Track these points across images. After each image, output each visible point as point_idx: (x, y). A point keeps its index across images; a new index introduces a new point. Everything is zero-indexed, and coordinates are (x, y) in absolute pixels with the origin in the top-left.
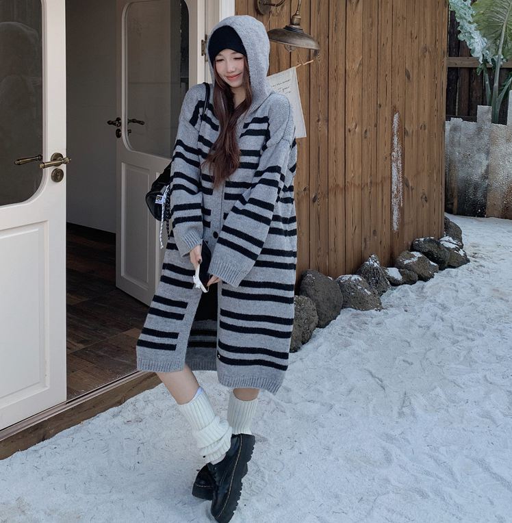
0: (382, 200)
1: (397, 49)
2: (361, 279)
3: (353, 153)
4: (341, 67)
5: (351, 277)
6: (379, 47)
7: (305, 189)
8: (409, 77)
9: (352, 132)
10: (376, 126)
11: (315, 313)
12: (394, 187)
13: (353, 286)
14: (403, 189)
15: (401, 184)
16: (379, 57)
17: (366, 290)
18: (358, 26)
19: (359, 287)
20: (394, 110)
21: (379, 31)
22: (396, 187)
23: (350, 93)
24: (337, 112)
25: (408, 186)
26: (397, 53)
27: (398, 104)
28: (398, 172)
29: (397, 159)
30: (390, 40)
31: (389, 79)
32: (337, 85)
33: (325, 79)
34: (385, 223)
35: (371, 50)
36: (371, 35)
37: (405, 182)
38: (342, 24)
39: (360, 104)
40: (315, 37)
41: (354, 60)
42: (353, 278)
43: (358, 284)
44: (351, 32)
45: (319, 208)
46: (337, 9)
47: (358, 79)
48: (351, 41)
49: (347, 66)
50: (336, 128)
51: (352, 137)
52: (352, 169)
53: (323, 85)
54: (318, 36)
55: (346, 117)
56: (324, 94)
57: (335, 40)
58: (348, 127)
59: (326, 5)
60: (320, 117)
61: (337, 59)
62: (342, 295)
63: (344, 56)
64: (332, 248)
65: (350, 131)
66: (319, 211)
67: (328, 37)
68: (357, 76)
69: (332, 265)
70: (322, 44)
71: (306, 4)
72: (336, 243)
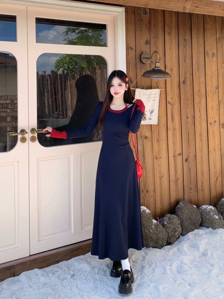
2: (213, 209)
3: (214, 136)
4: (203, 90)
5: (207, 207)
7: (179, 154)
9: (213, 125)
11: (180, 226)
13: (208, 213)
17: (215, 216)
18: (215, 68)
19: (212, 213)
23: (210, 104)
24: (200, 113)
32: (200, 99)
33: (191, 96)
38: (203, 67)
39: (217, 109)
40: (183, 75)
41: (212, 86)
42: (209, 208)
43: (211, 212)
44: (209, 71)
45: (190, 165)
46: (198, 60)
47: (216, 96)
48: (209, 77)
49: (207, 89)
50: (200, 122)
51: (213, 127)
52: (213, 145)
53: (190, 99)
54: (185, 74)
55: (208, 116)
56: (191, 104)
57: (198, 76)
58: (210, 122)
59: (191, 57)
60: (189, 116)
61: (199, 85)
62: (200, 217)
63: (204, 83)
64: (200, 189)
65: (211, 124)
66: (190, 167)
67: (192, 74)
68: (215, 95)
69: (201, 199)
70: (188, 78)
71: (176, 57)
72: (203, 186)
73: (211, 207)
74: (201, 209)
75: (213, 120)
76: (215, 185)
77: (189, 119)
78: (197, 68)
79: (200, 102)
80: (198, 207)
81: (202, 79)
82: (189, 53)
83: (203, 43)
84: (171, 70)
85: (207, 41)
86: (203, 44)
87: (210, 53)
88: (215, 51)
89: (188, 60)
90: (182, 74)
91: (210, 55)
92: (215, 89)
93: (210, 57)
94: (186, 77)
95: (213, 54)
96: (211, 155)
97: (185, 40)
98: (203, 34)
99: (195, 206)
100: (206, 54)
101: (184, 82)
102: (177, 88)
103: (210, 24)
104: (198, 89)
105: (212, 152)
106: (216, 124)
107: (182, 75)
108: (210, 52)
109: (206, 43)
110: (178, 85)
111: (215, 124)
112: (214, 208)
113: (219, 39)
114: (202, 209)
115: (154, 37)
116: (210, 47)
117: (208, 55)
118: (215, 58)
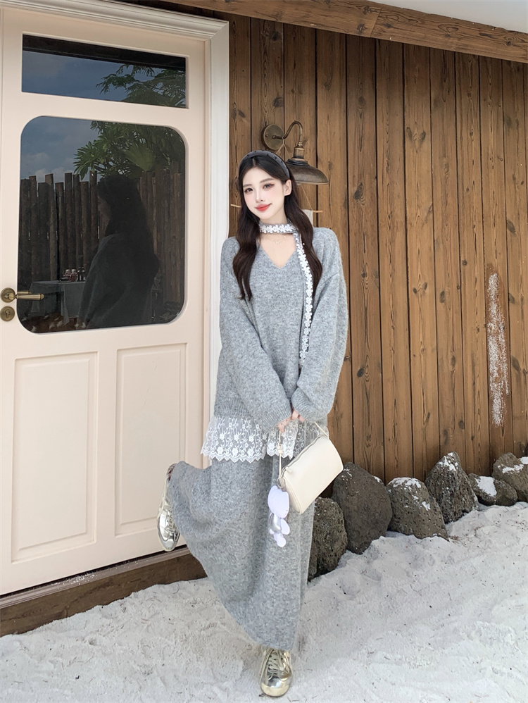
0: (474, 383)
1: (491, 194)
2: (419, 486)
3: (422, 319)
4: (399, 214)
5: (406, 482)
6: (460, 191)
8: (512, 230)
10: (459, 287)
11: (342, 527)
12: (494, 368)
13: (407, 496)
14: (510, 371)
15: (505, 365)
16: (461, 204)
17: (424, 503)
18: (425, 166)
19: (416, 498)
20: (489, 270)
21: (460, 173)
22: (496, 369)
23: (414, 245)
24: (393, 267)
25: (517, 368)
26: (492, 201)
27: (497, 262)
28: (500, 348)
29: (498, 333)
30: (478, 184)
31: (478, 230)
32: (393, 235)
33: (372, 226)
34: (479, 414)
35: (446, 195)
36: (446, 179)
37: (513, 363)
38: (398, 164)
39: (431, 258)
40: (356, 178)
41: (419, 207)
42: (409, 483)
43: (414, 493)
44: (413, 173)
45: (368, 384)
46: (389, 146)
47: (427, 229)
48: (413, 184)
49: (408, 213)
50: (392, 286)
51: (420, 299)
52: (421, 339)
53: (369, 233)
54: (360, 176)
55: (409, 273)
56: (372, 244)
57: (387, 181)
58: (413, 287)
59: (373, 141)
60: (367, 271)
61: (392, 204)
62: (390, 507)
63: (402, 200)
64: (391, 438)
65: (415, 291)
66: (368, 388)
67: (376, 177)
68: (426, 225)
69: (391, 462)
70: (367, 186)
71: (340, 139)
72: (396, 432)
73: (414, 481)
74: (391, 487)
75: (422, 283)
76: (424, 430)
77: (367, 278)
78: (386, 165)
79: (392, 241)
80: (385, 480)
81: (398, 189)
82: (369, 130)
83: (402, 109)
84: (330, 166)
85: (409, 105)
86: (402, 112)
87: (417, 133)
88: (427, 130)
89: (368, 146)
90: (354, 176)
91: (417, 137)
92: (426, 214)
93: (416, 142)
94: (361, 184)
95: (424, 134)
96: (416, 361)
97: (361, 100)
98: (402, 90)
99: (378, 480)
100: (406, 133)
101: (358, 195)
102: (343, 208)
103: (417, 67)
104: (389, 212)
105: (417, 355)
106: (427, 291)
107: (354, 179)
108: (416, 131)
109: (407, 110)
110: (343, 201)
111: (424, 292)
112: (421, 484)
113: (435, 101)
114: (395, 486)
115: (293, 91)
116: (416, 118)
117: (411, 136)
118: (426, 145)
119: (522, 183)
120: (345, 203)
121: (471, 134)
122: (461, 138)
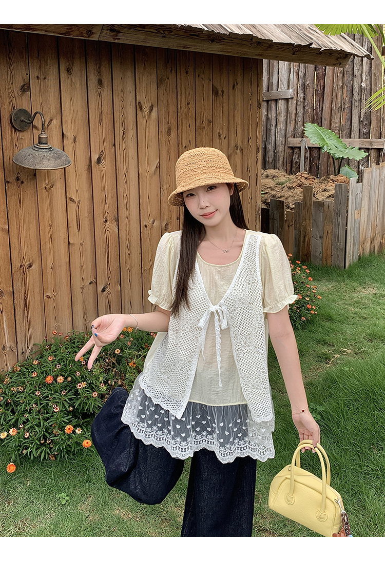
7: (91, 282)
9: (148, 227)
10: (178, 219)
18: (153, 132)
24: (129, 211)
30: (193, 142)
32: (129, 188)
35: (169, 153)
36: (169, 141)
38: (132, 132)
39: (158, 202)
40: (97, 147)
41: (148, 164)
44: (144, 139)
46: (125, 118)
47: (155, 180)
48: (144, 147)
49: (140, 170)
50: (128, 226)
52: (150, 258)
56: (112, 197)
58: (145, 224)
59: (110, 115)
60: (108, 218)
63: (135, 161)
65: (145, 226)
66: (110, 299)
67: (114, 145)
68: (154, 178)
70: (106, 153)
71: (83, 116)
75: (151, 220)
77: (107, 223)
78: (121, 134)
79: (128, 194)
81: (132, 152)
82: (107, 106)
83: (134, 88)
84: (75, 140)
85: (140, 83)
86: (134, 90)
87: (146, 106)
88: (154, 103)
90: (95, 146)
91: (146, 109)
92: (154, 169)
93: (146, 113)
94: (102, 152)
95: (152, 107)
96: (146, 274)
97: (100, 82)
98: (133, 71)
100: (138, 107)
101: (99, 161)
102: (87, 172)
104: (125, 171)
105: (147, 269)
106: (155, 225)
107: (95, 148)
108: (145, 104)
109: (138, 87)
110: (86, 167)
111: (152, 226)
113: (161, 79)
115: (38, 77)
116: (145, 94)
117: (141, 109)
118: (154, 114)
119: (225, 138)
120: (89, 168)
121: (188, 104)
122: (181, 108)
